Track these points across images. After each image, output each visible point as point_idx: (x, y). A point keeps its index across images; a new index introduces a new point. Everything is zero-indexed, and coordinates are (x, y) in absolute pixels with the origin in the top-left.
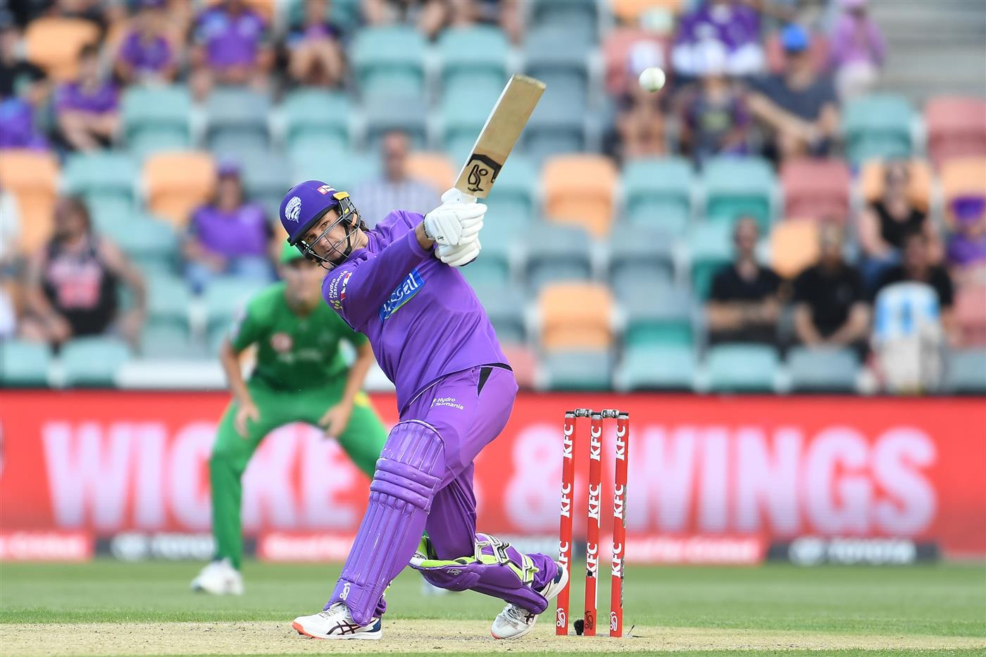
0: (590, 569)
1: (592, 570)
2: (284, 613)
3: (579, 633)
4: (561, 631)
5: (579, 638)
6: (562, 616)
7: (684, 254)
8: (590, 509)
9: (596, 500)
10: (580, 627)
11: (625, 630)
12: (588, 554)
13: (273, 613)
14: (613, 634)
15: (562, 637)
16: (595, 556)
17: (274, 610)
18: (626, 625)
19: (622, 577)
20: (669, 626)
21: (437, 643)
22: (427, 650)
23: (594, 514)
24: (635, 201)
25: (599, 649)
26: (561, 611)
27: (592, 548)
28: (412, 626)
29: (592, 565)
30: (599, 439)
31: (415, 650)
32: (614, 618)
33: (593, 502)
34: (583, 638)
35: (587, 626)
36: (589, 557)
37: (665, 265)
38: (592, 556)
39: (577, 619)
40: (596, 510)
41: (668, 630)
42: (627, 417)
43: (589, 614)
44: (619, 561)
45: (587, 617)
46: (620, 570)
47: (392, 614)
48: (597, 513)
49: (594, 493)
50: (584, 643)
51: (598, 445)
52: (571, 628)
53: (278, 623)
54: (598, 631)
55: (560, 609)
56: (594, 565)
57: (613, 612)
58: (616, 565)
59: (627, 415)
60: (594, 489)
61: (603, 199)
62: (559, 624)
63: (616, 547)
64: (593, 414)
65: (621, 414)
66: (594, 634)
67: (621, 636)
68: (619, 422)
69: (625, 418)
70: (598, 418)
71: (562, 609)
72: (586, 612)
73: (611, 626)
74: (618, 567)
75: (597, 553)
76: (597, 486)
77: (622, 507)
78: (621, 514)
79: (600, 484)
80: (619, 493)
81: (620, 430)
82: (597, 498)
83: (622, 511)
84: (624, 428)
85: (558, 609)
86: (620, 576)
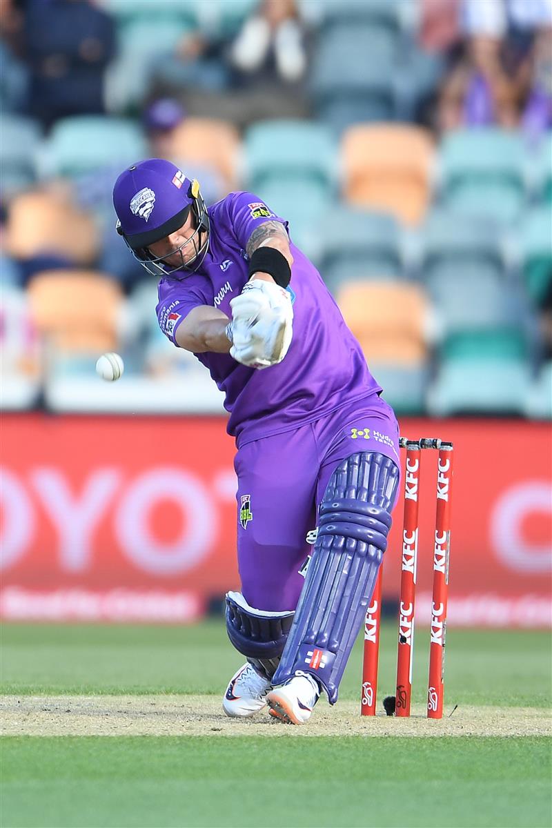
0: (403, 634)
1: (406, 635)
2: (25, 686)
3: (389, 713)
4: (366, 710)
5: (389, 719)
6: (369, 692)
7: (515, 249)
8: (404, 560)
9: (412, 550)
10: (392, 706)
11: (446, 711)
12: (401, 616)
13: (13, 686)
14: (431, 714)
15: (368, 718)
16: (410, 618)
17: (14, 682)
18: (447, 703)
19: (443, 645)
20: (499, 705)
21: (217, 725)
22: (203, 733)
23: (410, 566)
24: (455, 183)
25: (414, 732)
26: (368, 686)
27: (406, 608)
28: (185, 703)
29: (405, 629)
30: (416, 475)
31: (188, 733)
32: (434, 696)
33: (408, 552)
34: (394, 719)
35: (399, 704)
36: (403, 620)
37: (492, 259)
38: (406, 619)
39: (387, 696)
40: (411, 561)
41: (498, 711)
42: (452, 448)
43: (402, 689)
44: (440, 625)
45: (400, 694)
46: (441, 637)
47: (160, 687)
48: (413, 565)
49: (410, 541)
50: (395, 726)
51: (415, 481)
52: (380, 708)
53: (19, 698)
54: (413, 711)
55: (366, 683)
56: (409, 629)
57: (431, 688)
58: (436, 629)
59: (450, 444)
60: (409, 535)
61: (415, 178)
62: (365, 701)
63: (437, 607)
64: (408, 443)
65: (443, 444)
66: (408, 715)
67: (441, 718)
68: (443, 455)
69: (449, 449)
70: (415, 448)
71: (370, 684)
72: (399, 687)
73: (430, 706)
74: (439, 633)
75: (412, 615)
76: (413, 532)
77: (444, 558)
78: (444, 567)
79: (417, 530)
80: (442, 541)
81: (443, 464)
82: (412, 547)
83: (445, 565)
84: (448, 461)
85: (363, 683)
86: (441, 644)
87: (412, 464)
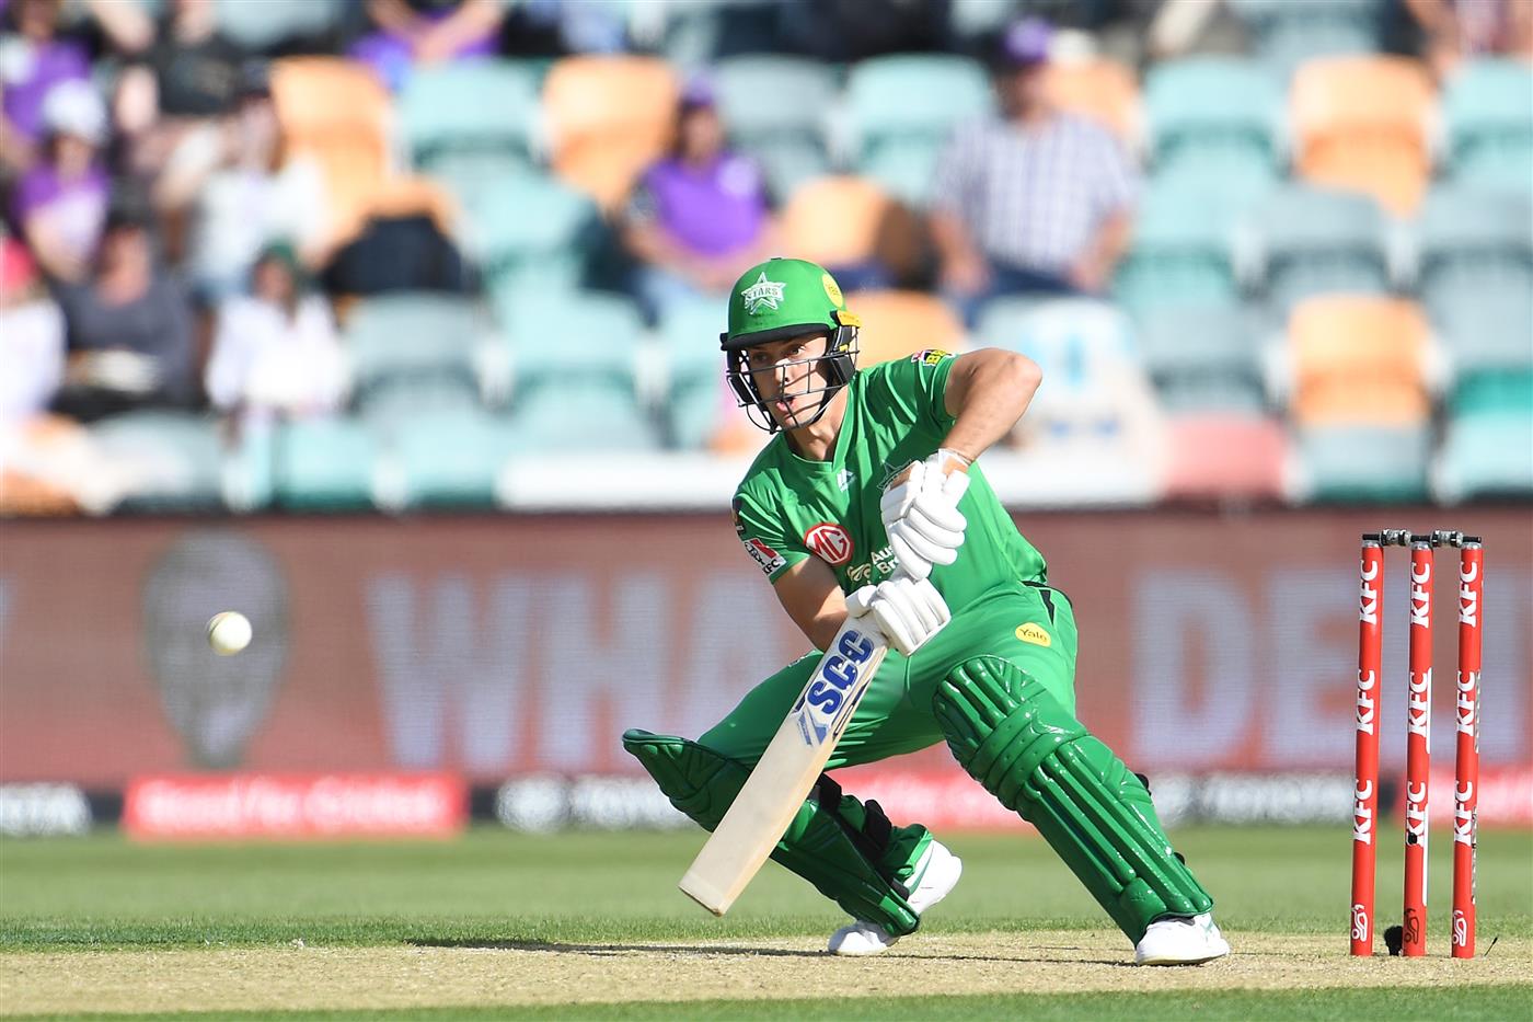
0: (1412, 830)
1: (1416, 831)
3: (1394, 952)
4: (1356, 948)
5: (1394, 959)
6: (1361, 918)
8: (1413, 716)
9: (1421, 701)
10: (1398, 940)
11: (1481, 945)
12: (1410, 803)
14: (1456, 951)
15: (1360, 959)
16: (1421, 806)
18: (1481, 934)
19: (1473, 845)
23: (1420, 726)
26: (1360, 912)
27: (1415, 790)
29: (1415, 823)
30: (1427, 587)
32: (1461, 923)
33: (1417, 704)
34: (1402, 960)
35: (1408, 938)
36: (1412, 808)
38: (1416, 807)
39: (1390, 925)
40: (1421, 720)
42: (1479, 546)
43: (1412, 914)
44: (1466, 815)
45: (1408, 920)
46: (1470, 833)
48: (1425, 724)
49: (1418, 688)
51: (1425, 597)
52: (1380, 944)
54: (1429, 946)
55: (1357, 907)
56: (1420, 822)
57: (1456, 911)
58: (1461, 822)
59: (1476, 540)
60: (1417, 679)
62: (1355, 933)
63: (1461, 789)
64: (1414, 539)
65: (1466, 540)
66: (1422, 953)
67: (1471, 955)
68: (1465, 556)
69: (1476, 546)
70: (1423, 547)
71: (1362, 907)
72: (1407, 911)
73: (1455, 939)
74: (1467, 828)
75: (1425, 801)
76: (1425, 675)
77: (1472, 713)
78: (1472, 726)
79: (1430, 670)
80: (1467, 687)
81: (1467, 570)
82: (1423, 698)
83: (1473, 722)
84: (1474, 566)
85: (1353, 906)
86: (1469, 844)
87: (1419, 571)
